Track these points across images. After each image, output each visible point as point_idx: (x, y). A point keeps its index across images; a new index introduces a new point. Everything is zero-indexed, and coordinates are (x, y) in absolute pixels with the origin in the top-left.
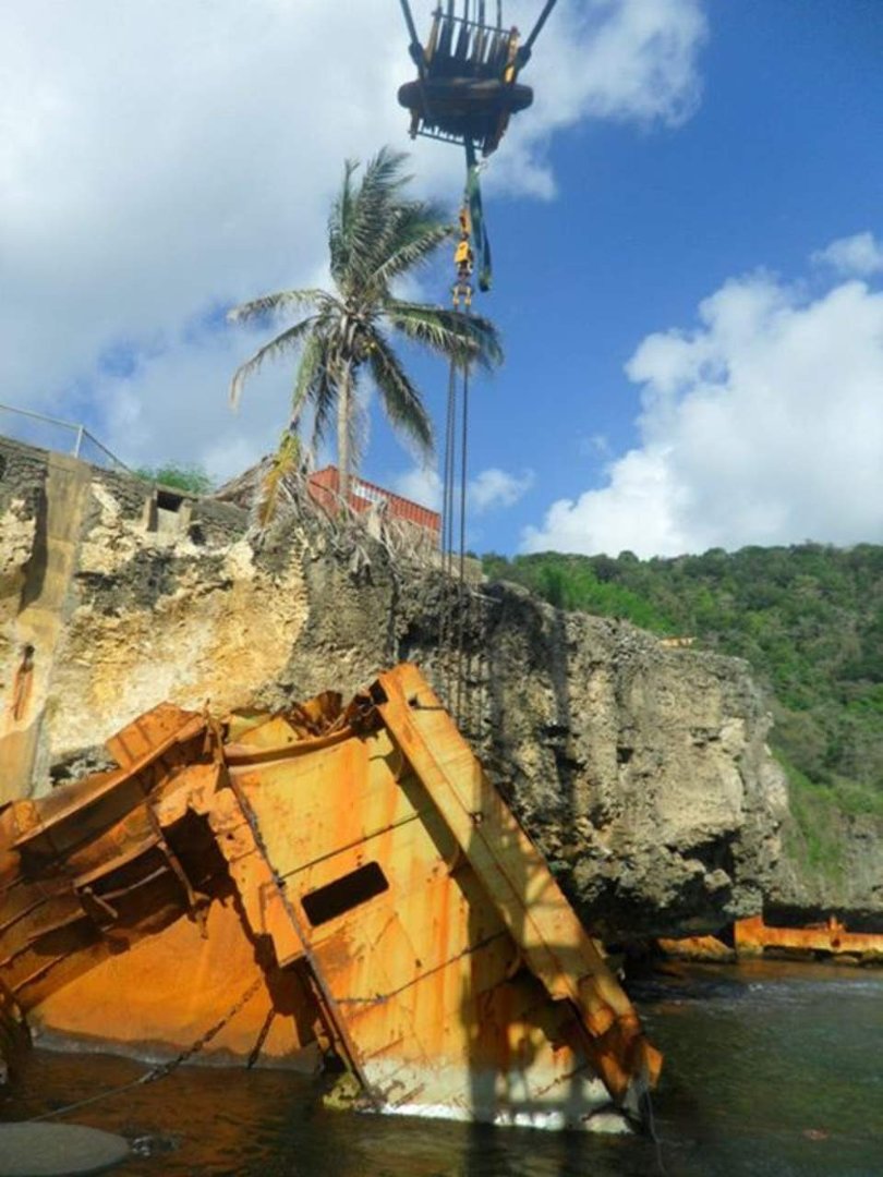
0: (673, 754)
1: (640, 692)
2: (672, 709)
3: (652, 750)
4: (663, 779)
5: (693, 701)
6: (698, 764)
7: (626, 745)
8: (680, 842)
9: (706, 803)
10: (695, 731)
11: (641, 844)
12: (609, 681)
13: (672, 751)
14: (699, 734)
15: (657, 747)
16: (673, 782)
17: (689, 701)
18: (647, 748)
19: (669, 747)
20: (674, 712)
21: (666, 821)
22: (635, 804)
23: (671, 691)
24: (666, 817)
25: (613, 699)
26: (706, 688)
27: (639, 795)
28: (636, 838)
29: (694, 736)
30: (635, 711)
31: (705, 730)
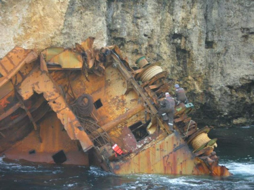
0: (232, 42)
1: (216, 11)
2: (232, 19)
3: (221, 41)
4: (227, 54)
5: (243, 15)
6: (244, 46)
7: (210, 40)
8: (234, 84)
9: (248, 65)
10: (243, 29)
11: (216, 87)
12: (201, 8)
13: (231, 40)
14: (245, 31)
15: (224, 39)
16: (232, 56)
17: (241, 15)
18: (219, 40)
19: (230, 39)
20: (233, 21)
21: (228, 74)
22: (213, 68)
23: (231, 10)
24: (228, 73)
25: (203, 18)
26: (249, 7)
27: (215, 63)
28: (214, 84)
29: (243, 32)
30: (214, 22)
31: (248, 29)
